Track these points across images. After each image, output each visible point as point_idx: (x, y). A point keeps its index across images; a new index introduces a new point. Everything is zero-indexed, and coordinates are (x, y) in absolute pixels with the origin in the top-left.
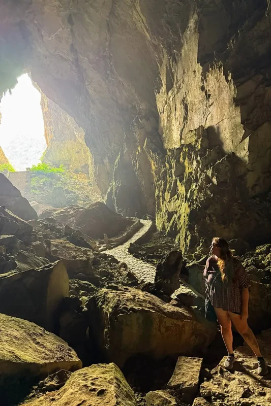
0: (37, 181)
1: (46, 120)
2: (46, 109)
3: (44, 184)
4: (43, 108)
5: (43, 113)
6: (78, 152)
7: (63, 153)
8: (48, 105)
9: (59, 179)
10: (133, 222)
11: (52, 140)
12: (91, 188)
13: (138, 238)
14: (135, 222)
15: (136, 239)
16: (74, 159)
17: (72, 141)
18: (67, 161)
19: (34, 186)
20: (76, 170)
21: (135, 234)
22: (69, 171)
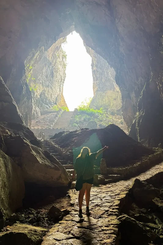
0: (80, 118)
1: (94, 76)
2: (95, 68)
3: (85, 120)
4: (92, 68)
5: (93, 72)
6: (115, 99)
7: (104, 100)
8: (96, 65)
9: (97, 117)
10: (155, 152)
11: (97, 91)
12: (122, 125)
13: (157, 172)
14: (157, 152)
15: (154, 174)
16: (112, 105)
17: (111, 91)
18: (107, 106)
19: (77, 121)
20: (112, 113)
21: (154, 166)
22: (107, 113)
